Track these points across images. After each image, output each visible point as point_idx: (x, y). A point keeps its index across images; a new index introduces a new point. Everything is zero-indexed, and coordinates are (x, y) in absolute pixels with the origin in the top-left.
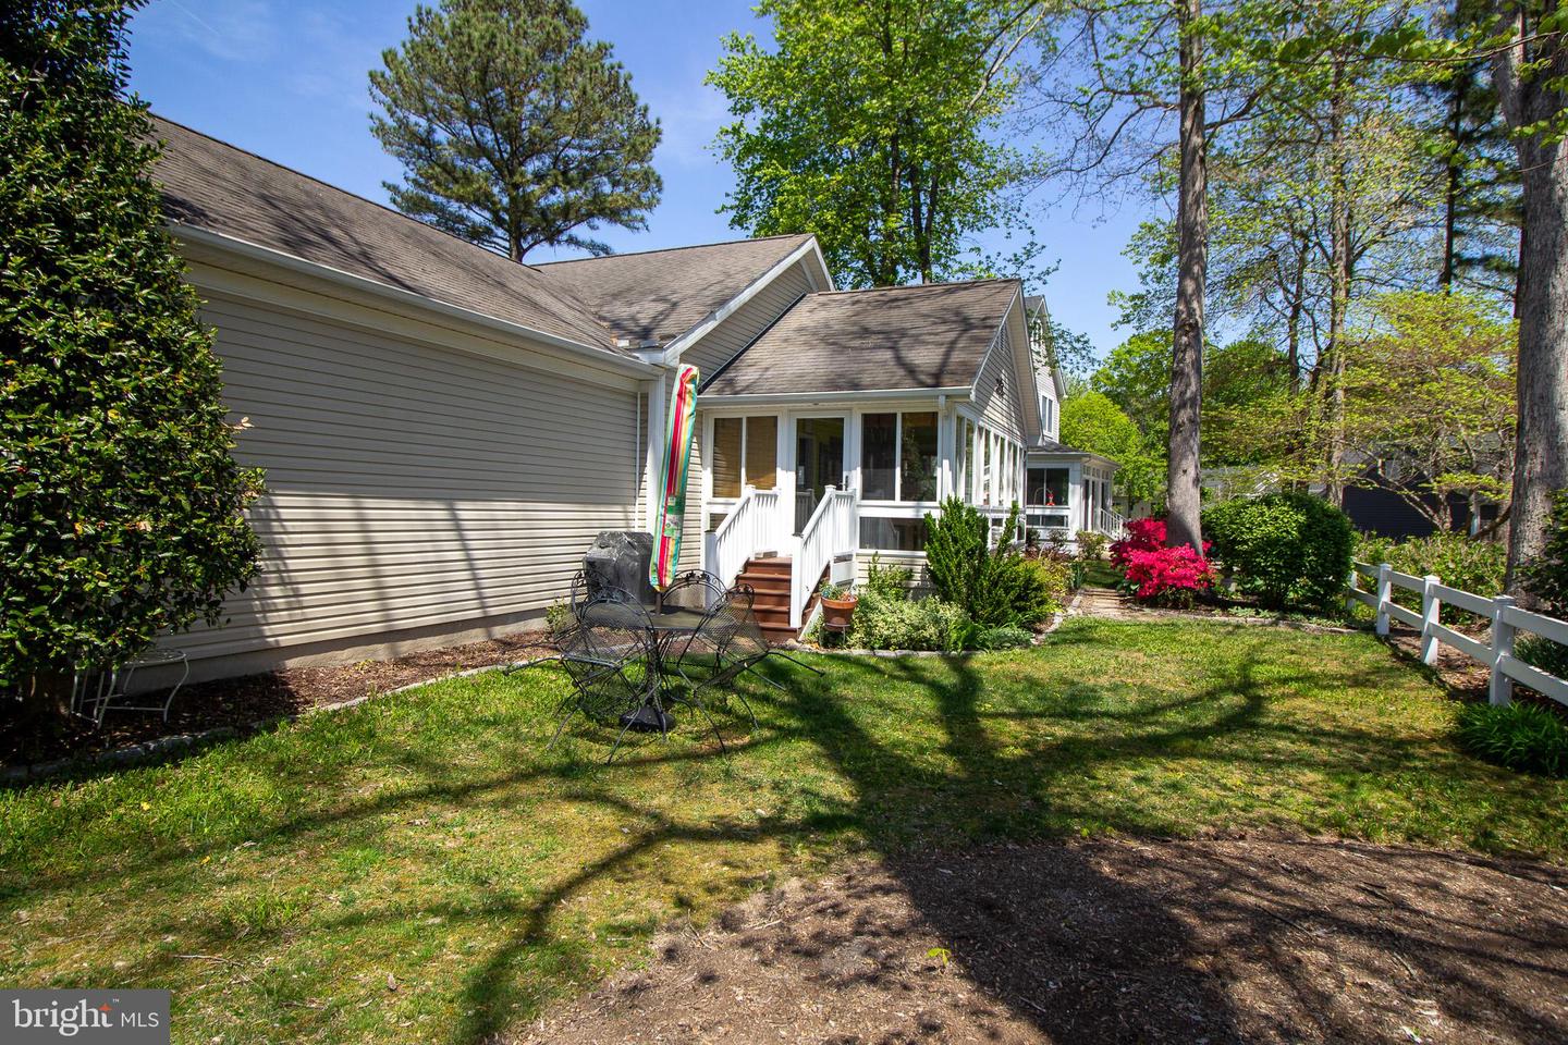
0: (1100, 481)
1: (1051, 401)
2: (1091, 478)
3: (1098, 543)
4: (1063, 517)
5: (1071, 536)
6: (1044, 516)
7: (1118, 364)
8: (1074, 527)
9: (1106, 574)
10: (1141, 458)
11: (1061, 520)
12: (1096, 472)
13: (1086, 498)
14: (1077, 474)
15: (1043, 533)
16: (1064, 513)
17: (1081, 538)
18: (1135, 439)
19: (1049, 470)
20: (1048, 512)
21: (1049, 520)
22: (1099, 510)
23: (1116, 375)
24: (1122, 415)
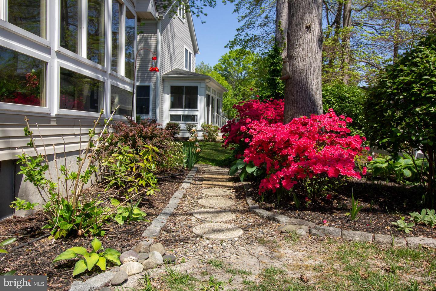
0: (216, 97)
1: (190, 54)
2: (211, 95)
3: (215, 132)
4: (194, 116)
5: (199, 127)
6: (184, 116)
7: (224, 62)
8: (201, 121)
9: (218, 151)
10: (233, 100)
11: (193, 118)
12: (214, 92)
13: (208, 106)
14: (203, 89)
15: (182, 125)
16: (195, 113)
17: (205, 128)
18: (230, 92)
19: (187, 87)
20: (186, 113)
21: (187, 118)
22: (216, 114)
23: (223, 66)
24: (226, 82)
